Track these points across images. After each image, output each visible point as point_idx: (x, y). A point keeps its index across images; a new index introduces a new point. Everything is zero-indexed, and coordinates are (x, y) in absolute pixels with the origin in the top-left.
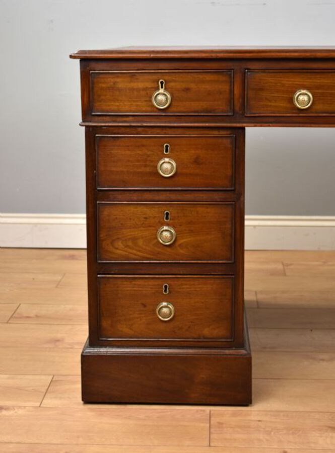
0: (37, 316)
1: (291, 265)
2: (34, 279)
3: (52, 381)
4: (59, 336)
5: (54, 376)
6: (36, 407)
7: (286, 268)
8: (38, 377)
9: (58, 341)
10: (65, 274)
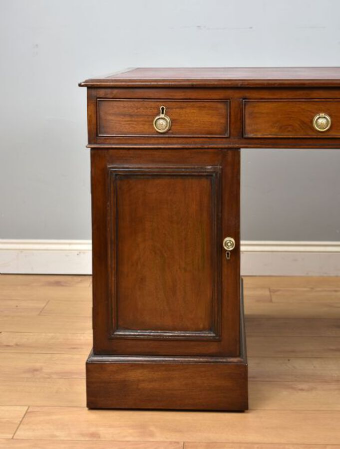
0: (17, 345)
1: (278, 291)
2: (17, 306)
3: (26, 412)
4: (38, 365)
5: (29, 407)
6: (8, 439)
7: (272, 293)
8: (12, 408)
9: (36, 370)
10: (48, 301)
